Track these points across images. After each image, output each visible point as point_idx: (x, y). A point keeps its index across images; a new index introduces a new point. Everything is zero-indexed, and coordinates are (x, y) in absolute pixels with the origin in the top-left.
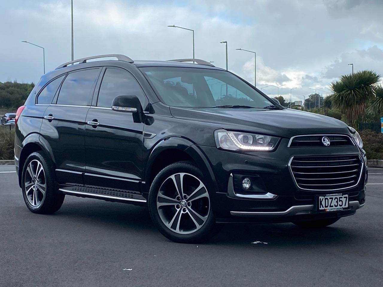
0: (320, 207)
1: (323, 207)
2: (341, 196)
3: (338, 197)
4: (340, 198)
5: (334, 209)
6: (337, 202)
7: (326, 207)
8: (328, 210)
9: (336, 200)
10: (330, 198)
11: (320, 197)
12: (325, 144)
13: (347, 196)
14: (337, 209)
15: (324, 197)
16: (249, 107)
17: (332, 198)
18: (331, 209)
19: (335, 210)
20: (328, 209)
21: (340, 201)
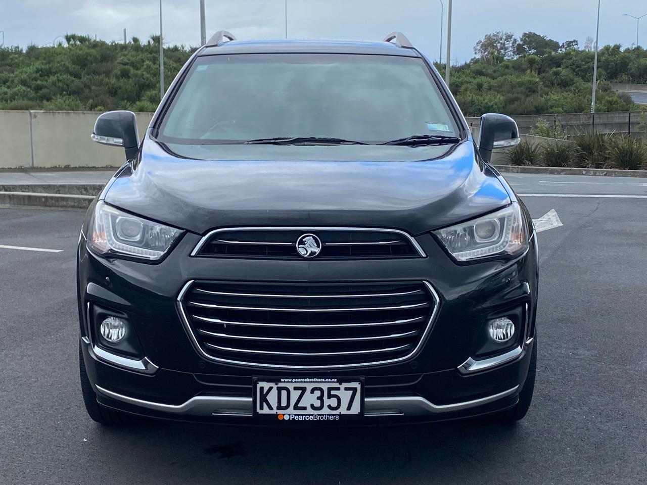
0: (262, 408)
1: (270, 408)
2: (337, 385)
3: (325, 387)
4: (330, 389)
5: (309, 415)
6: (321, 398)
7: (279, 407)
8: (286, 418)
9: (318, 393)
10: (295, 388)
11: (260, 384)
12: (302, 252)
13: (357, 385)
14: (319, 415)
15: (277, 384)
16: (338, 142)
17: (304, 390)
18: (299, 415)
19: (311, 418)
20: (288, 414)
21: (330, 396)
